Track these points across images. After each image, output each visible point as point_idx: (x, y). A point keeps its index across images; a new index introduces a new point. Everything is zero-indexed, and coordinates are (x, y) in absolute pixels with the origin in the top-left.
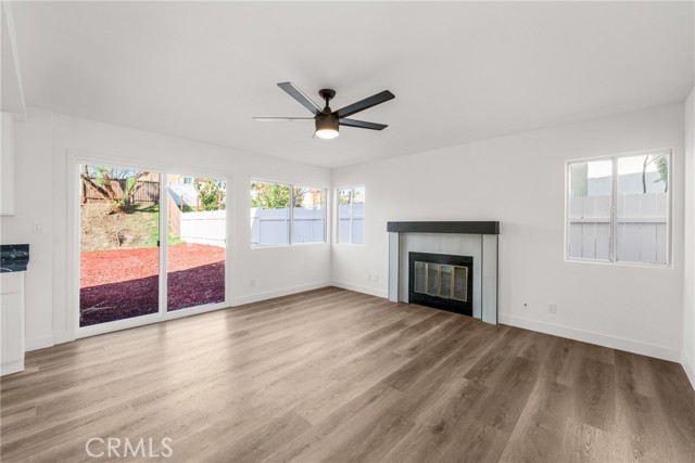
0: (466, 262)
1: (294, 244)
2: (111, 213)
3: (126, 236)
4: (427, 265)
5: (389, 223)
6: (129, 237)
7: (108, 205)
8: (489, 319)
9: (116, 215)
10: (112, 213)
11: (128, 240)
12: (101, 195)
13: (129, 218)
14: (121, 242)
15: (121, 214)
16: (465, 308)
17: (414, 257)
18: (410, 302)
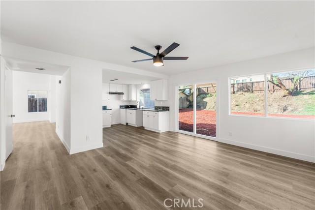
3: (288, 108)
6: (290, 108)
7: (283, 92)
9: (287, 97)
10: (285, 96)
11: (289, 110)
12: (279, 88)
13: (294, 99)
14: (284, 110)
15: (290, 97)
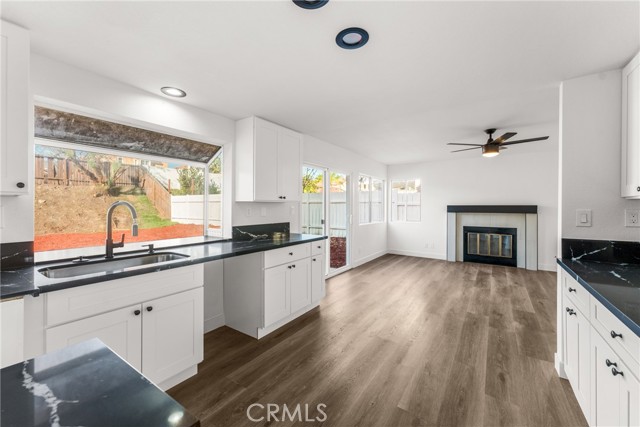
0: (511, 232)
1: (373, 222)
2: (98, 196)
4: (478, 235)
5: (449, 207)
8: (532, 267)
9: (103, 197)
10: (100, 195)
12: (88, 178)
15: (108, 197)
16: (510, 262)
17: (467, 230)
18: (465, 260)
